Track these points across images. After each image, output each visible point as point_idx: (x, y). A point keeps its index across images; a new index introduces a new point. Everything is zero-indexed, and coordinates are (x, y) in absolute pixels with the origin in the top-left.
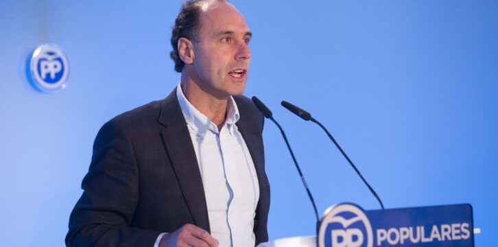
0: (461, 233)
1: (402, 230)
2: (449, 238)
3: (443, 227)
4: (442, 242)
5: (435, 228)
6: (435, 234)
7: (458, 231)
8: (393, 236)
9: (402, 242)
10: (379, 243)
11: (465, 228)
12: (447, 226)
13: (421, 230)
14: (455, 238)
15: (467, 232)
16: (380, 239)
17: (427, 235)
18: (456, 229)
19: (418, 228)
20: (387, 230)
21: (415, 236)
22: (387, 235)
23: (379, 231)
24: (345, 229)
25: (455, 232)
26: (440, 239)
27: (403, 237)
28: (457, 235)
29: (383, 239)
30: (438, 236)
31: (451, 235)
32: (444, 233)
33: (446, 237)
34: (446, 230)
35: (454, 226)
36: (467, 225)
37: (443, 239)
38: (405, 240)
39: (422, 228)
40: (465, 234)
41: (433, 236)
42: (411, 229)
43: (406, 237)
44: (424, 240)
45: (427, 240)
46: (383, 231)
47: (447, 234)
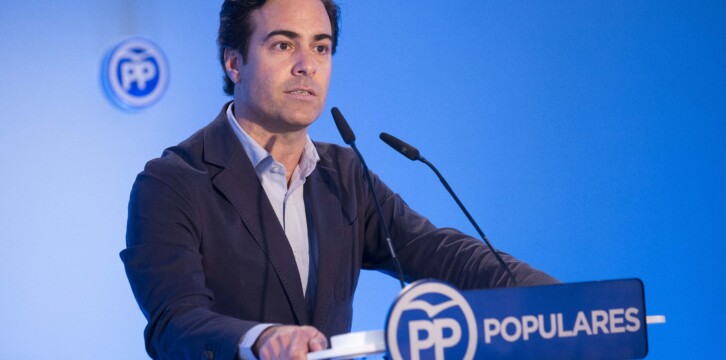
0: (626, 323)
1: (526, 319)
2: (605, 331)
3: (595, 314)
4: (593, 336)
5: (581, 316)
6: (581, 323)
7: (621, 320)
8: (511, 329)
9: (526, 337)
10: (488, 340)
11: (632, 315)
12: (602, 313)
13: (557, 320)
14: (614, 330)
15: (637, 322)
16: (488, 334)
17: (569, 325)
18: (617, 316)
19: (553, 316)
20: (501, 320)
21: (548, 328)
22: (501, 328)
23: (487, 322)
24: (431, 320)
25: (614, 321)
26: (589, 332)
27: (527, 331)
28: (617, 325)
29: (495, 333)
30: (586, 327)
31: (608, 326)
32: (596, 324)
33: (599, 329)
34: (600, 318)
35: (613, 312)
36: (635, 311)
37: (596, 332)
38: (530, 335)
39: (560, 316)
40: (633, 324)
41: (578, 328)
42: (541, 317)
43: (533, 329)
44: (563, 334)
45: (569, 334)
46: (494, 321)
47: (602, 325)
